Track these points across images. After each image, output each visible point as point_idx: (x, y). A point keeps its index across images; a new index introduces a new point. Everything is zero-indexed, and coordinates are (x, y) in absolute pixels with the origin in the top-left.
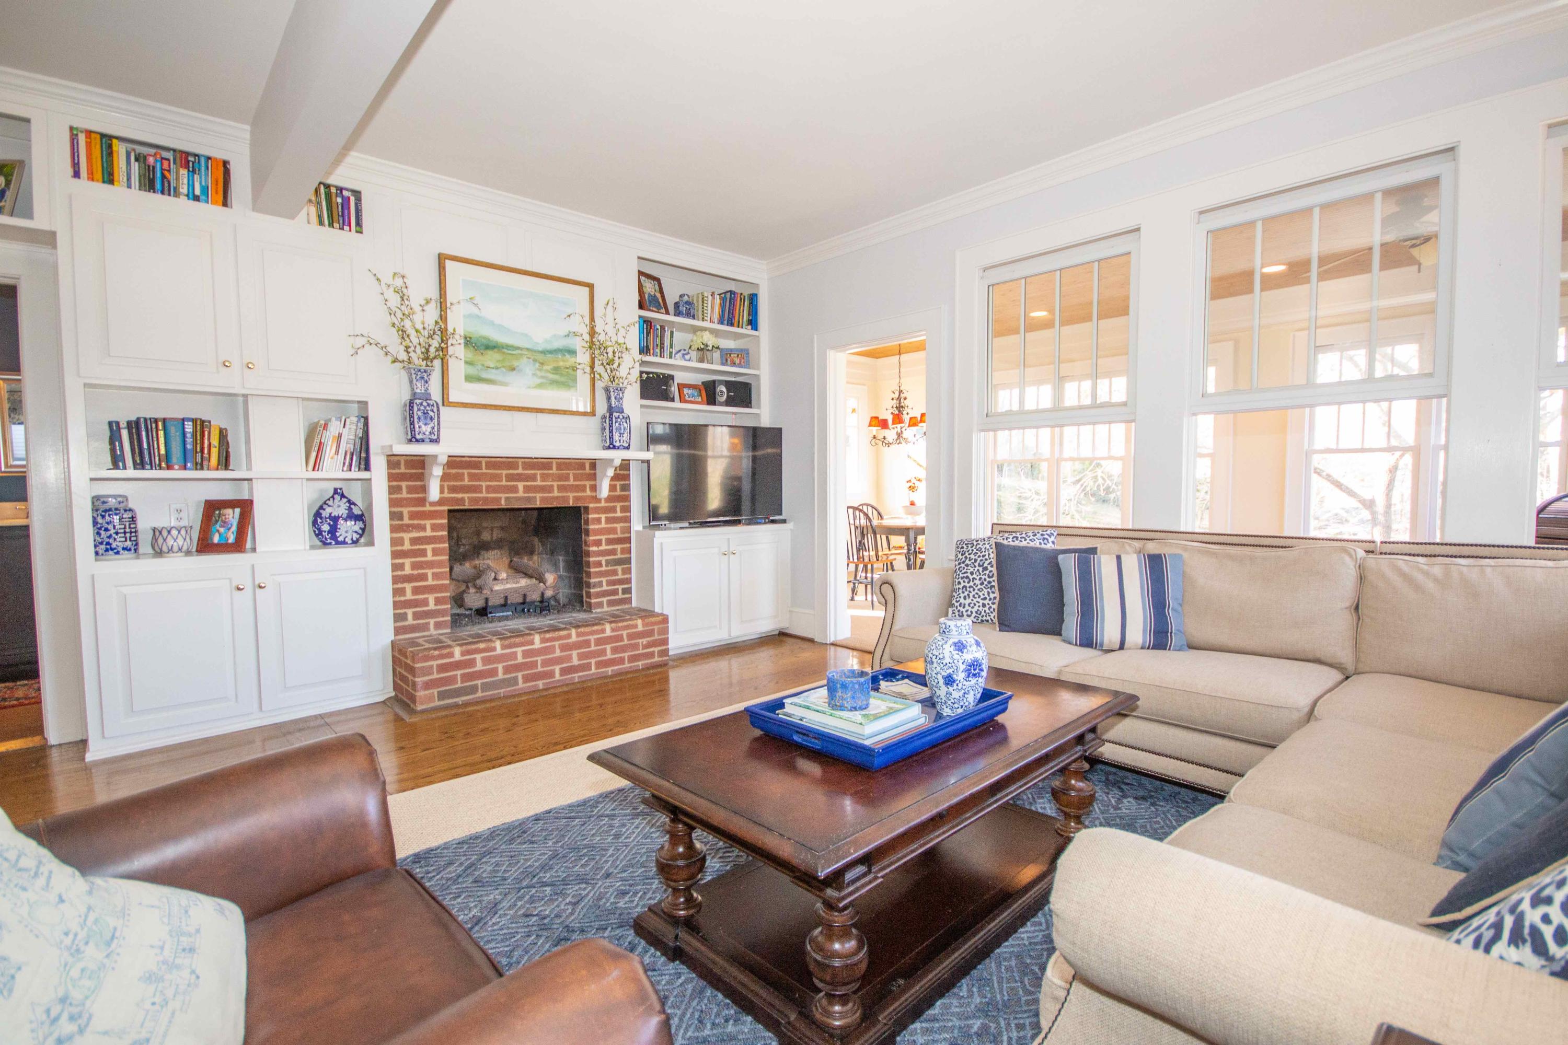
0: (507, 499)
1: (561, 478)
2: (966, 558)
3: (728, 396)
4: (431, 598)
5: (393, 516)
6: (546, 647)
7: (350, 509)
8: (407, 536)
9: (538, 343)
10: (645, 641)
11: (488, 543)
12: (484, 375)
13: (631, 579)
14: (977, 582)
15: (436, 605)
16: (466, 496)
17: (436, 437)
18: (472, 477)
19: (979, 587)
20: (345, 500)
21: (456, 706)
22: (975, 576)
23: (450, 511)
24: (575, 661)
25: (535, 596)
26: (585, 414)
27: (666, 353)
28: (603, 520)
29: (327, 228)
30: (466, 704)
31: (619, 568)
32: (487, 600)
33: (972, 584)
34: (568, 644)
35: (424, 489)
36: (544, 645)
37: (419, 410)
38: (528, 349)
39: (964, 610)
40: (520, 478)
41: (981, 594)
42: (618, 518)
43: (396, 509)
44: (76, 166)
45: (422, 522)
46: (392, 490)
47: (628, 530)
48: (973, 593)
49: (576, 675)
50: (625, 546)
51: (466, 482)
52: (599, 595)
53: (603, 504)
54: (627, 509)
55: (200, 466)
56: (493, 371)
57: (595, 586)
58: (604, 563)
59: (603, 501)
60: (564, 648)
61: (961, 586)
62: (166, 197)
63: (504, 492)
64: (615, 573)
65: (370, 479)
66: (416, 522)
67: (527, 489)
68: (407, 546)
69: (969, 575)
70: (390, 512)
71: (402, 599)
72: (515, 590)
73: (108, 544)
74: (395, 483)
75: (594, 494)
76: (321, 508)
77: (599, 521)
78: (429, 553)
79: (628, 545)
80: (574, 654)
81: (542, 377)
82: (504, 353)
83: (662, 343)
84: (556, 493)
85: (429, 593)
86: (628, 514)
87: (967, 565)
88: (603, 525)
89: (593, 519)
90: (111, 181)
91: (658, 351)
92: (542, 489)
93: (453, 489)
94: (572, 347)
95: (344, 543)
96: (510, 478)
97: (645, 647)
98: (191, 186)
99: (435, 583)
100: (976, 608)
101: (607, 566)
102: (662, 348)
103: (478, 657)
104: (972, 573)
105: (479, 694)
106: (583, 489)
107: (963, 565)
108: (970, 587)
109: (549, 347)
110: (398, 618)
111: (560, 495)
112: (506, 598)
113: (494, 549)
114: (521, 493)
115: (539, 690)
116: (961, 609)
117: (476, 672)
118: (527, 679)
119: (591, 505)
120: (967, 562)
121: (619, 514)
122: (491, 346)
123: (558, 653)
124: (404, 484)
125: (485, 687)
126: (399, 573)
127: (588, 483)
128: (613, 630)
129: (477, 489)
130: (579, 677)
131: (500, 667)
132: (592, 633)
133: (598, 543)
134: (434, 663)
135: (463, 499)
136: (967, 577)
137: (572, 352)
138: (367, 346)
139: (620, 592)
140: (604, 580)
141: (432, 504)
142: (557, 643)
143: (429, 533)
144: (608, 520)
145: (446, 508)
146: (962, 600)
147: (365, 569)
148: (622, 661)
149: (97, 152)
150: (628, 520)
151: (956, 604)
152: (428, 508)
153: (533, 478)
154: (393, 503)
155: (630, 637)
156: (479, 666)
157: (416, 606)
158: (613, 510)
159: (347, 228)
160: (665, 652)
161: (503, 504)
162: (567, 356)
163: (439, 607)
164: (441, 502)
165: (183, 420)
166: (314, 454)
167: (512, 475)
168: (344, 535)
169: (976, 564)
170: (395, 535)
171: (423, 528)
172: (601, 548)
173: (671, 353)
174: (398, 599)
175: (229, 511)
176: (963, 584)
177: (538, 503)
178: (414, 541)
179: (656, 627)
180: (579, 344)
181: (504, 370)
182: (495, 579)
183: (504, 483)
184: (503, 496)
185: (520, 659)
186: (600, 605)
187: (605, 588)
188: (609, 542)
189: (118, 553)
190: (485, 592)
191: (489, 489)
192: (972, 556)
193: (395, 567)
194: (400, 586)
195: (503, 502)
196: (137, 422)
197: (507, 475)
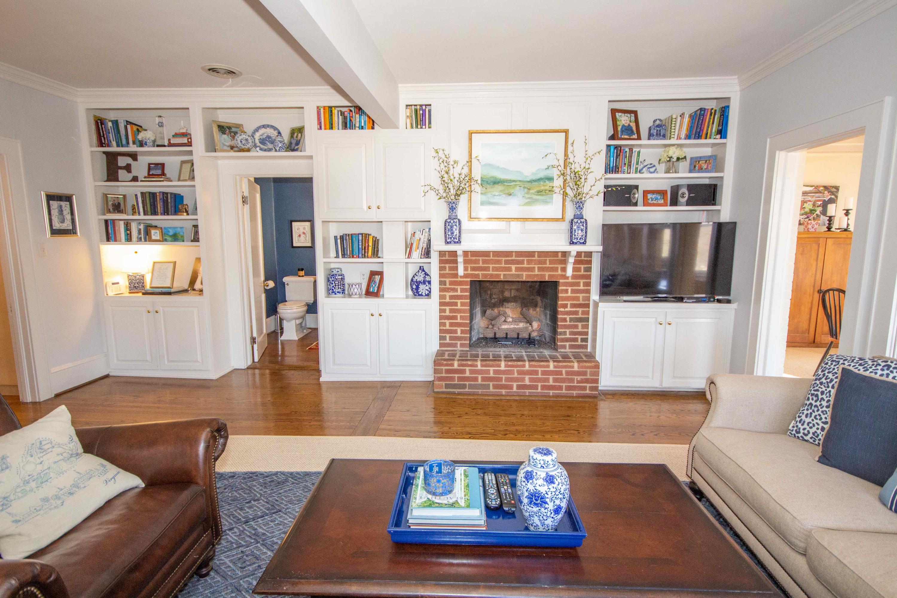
0: (504, 275)
1: (540, 262)
2: (824, 375)
3: (689, 197)
4: (459, 330)
5: (442, 283)
6: (508, 370)
7: (425, 277)
8: (448, 294)
9: (527, 176)
10: (579, 378)
11: (508, 298)
12: (492, 200)
13: (588, 332)
14: (824, 403)
15: (461, 334)
16: (480, 273)
17: (457, 240)
18: (484, 262)
19: (824, 409)
20: (423, 273)
21: (454, 393)
22: (824, 396)
23: (471, 281)
24: (527, 382)
25: (525, 335)
26: (557, 220)
27: (633, 169)
28: (569, 291)
29: (415, 130)
30: (459, 394)
31: (580, 324)
32: (495, 333)
33: (818, 403)
34: (523, 371)
35: (456, 268)
36: (507, 369)
37: (449, 225)
38: (520, 181)
39: (802, 427)
40: (513, 262)
41: (823, 417)
42: (580, 290)
43: (443, 279)
44: (320, 123)
45: (456, 287)
46: (441, 269)
47: (588, 299)
48: (816, 413)
49: (528, 391)
50: (585, 309)
51: (481, 265)
52: (563, 340)
53: (570, 280)
54: (588, 284)
55: (364, 256)
56: (498, 197)
57: (561, 334)
58: (568, 319)
59: (570, 278)
60: (519, 373)
61: (808, 403)
62: (351, 130)
63: (502, 271)
64: (576, 327)
65: (430, 263)
66: (452, 287)
67: (517, 269)
68: (448, 300)
69: (819, 393)
70: (440, 281)
71: (444, 328)
72: (513, 330)
73: (333, 290)
74: (443, 265)
75: (563, 273)
76: (414, 277)
77: (566, 291)
78: (459, 304)
79: (587, 309)
80: (527, 377)
81: (529, 198)
82: (504, 185)
83: (630, 162)
84: (536, 272)
85: (458, 327)
86: (589, 288)
87: (821, 383)
88: (569, 294)
89: (562, 290)
90: (331, 128)
91: (626, 168)
92: (528, 269)
93: (473, 269)
94: (551, 176)
95: (421, 295)
96: (507, 262)
97: (578, 382)
98: (360, 122)
99: (461, 321)
100: (814, 429)
101: (570, 322)
102: (630, 166)
103: (467, 369)
104: (822, 393)
105: (467, 390)
106: (556, 269)
107: (818, 382)
108: (816, 406)
109: (534, 178)
110: (442, 338)
111: (539, 273)
112: (507, 334)
113: (512, 302)
114: (513, 272)
115: (502, 395)
116: (800, 425)
117: (465, 377)
118: (495, 387)
119: (561, 281)
120: (823, 380)
121: (582, 287)
122: (496, 182)
123: (516, 375)
124: (447, 266)
125: (471, 386)
126: (443, 314)
127: (560, 266)
128: (555, 367)
129: (487, 269)
130: (529, 392)
131: (480, 377)
132: (540, 366)
133: (565, 306)
134: (444, 368)
135: (478, 275)
136: (817, 396)
137: (551, 179)
138: (430, 191)
139: (579, 340)
140: (568, 331)
141: (461, 277)
142: (515, 369)
143: (459, 293)
144: (573, 291)
145: (469, 279)
146: (803, 417)
147: (425, 311)
148: (560, 388)
149: (327, 115)
150: (588, 292)
151: (798, 419)
152: (459, 279)
153: (522, 262)
154: (441, 276)
155: (568, 373)
156: (467, 374)
157: (451, 333)
158: (578, 284)
159: (424, 127)
160: (596, 388)
161: (502, 278)
162: (547, 182)
163: (463, 335)
164: (465, 276)
165: (358, 234)
166: (408, 249)
167: (509, 260)
168: (422, 291)
169: (830, 385)
170: (442, 293)
171: (456, 290)
172: (566, 309)
173: (637, 168)
174: (442, 328)
175: (377, 276)
176: (811, 401)
177: (524, 278)
178: (451, 297)
179: (588, 370)
180: (555, 173)
181: (504, 195)
182: (505, 321)
183: (503, 265)
184: (502, 273)
185: (492, 375)
186: (564, 347)
187: (568, 336)
188: (573, 306)
189: (335, 294)
190: (495, 329)
191: (494, 269)
192: (830, 375)
193: (441, 311)
194: (443, 321)
195: (502, 277)
196: (343, 236)
197: (505, 261)
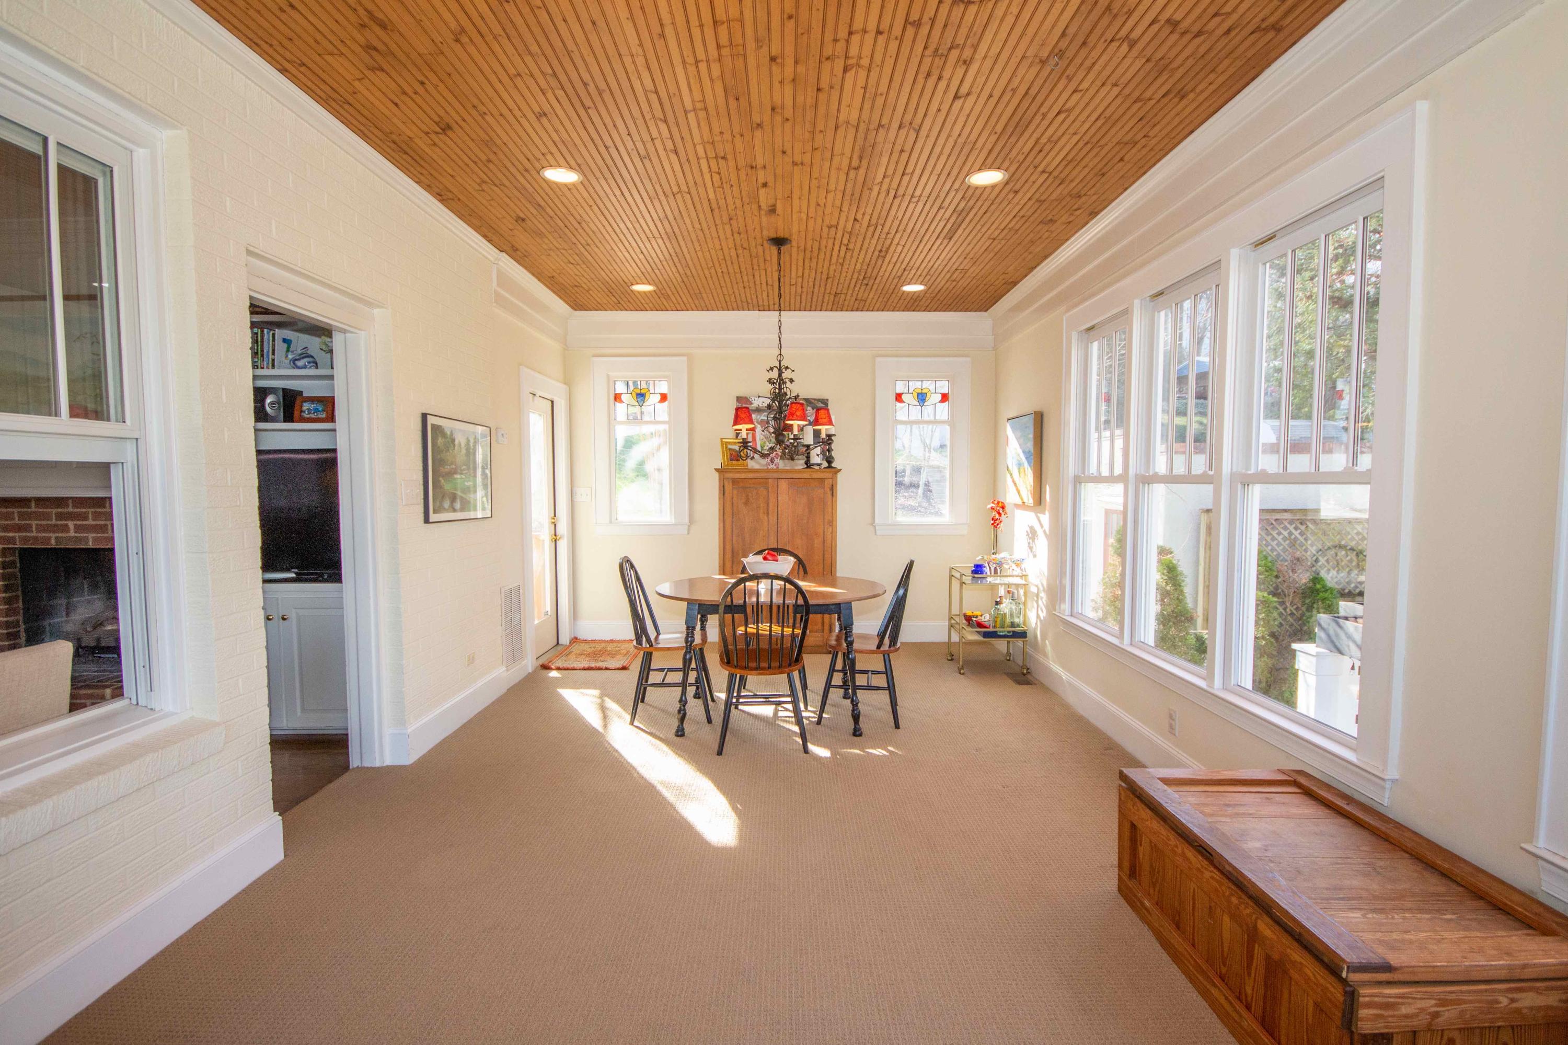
0: (57, 538)
16: (17, 535)
18: (22, 516)
27: (267, 361)
40: (70, 516)
51: (16, 520)
63: (54, 532)
67: (77, 528)
83: (262, 350)
96: (60, 516)
102: (262, 356)
114: (72, 533)
129: (27, 528)
153: (84, 516)
167: (63, 512)
173: (273, 360)
177: (90, 543)
183: (54, 522)
184: (53, 535)
191: (40, 529)
195: (53, 541)
197: (56, 514)
